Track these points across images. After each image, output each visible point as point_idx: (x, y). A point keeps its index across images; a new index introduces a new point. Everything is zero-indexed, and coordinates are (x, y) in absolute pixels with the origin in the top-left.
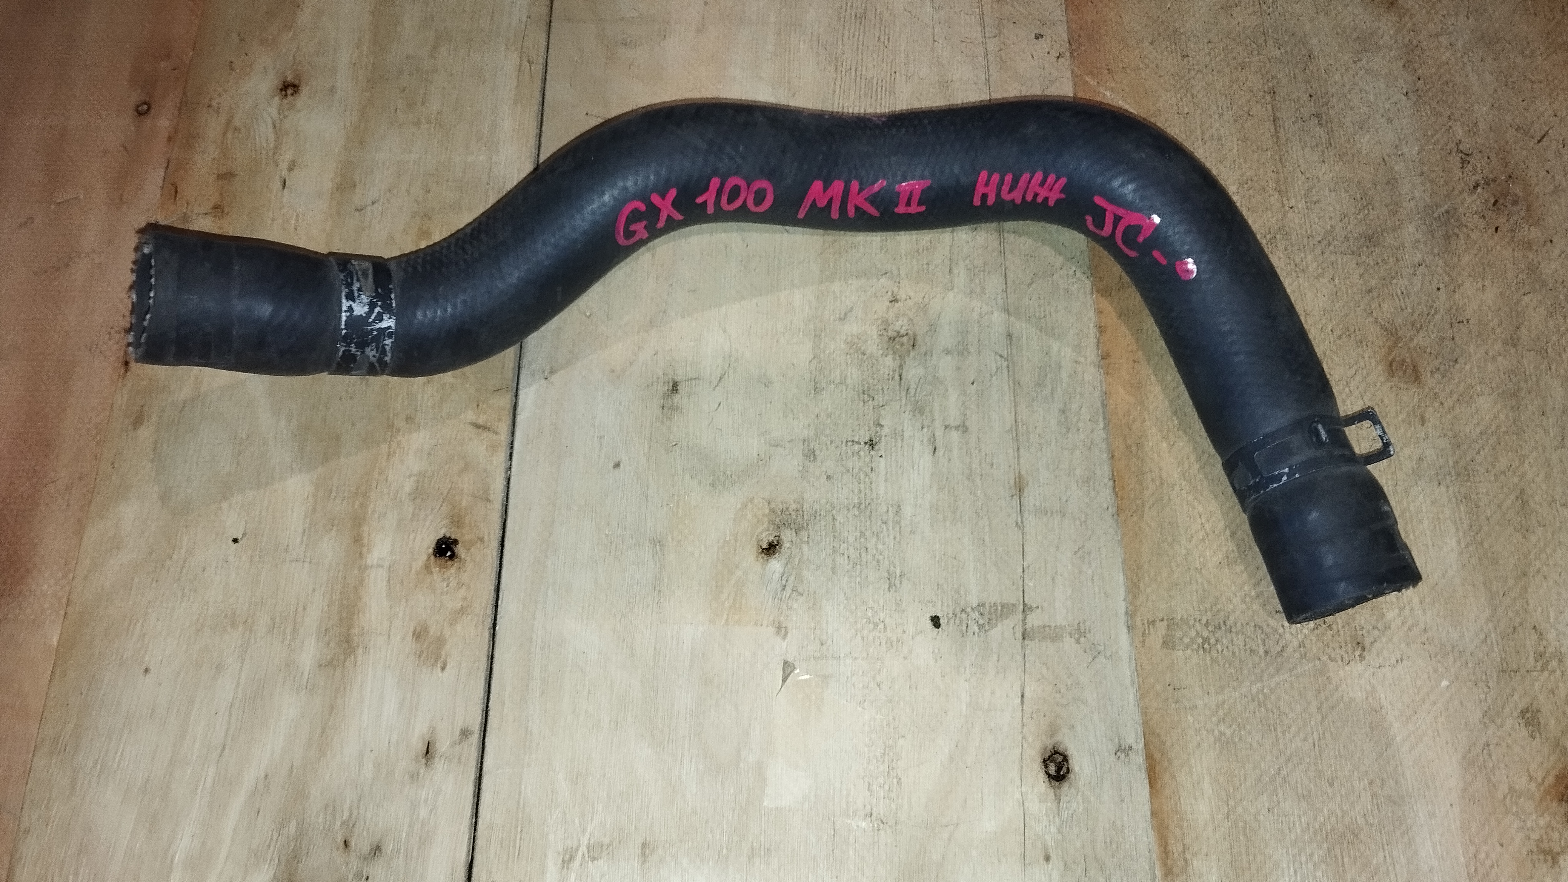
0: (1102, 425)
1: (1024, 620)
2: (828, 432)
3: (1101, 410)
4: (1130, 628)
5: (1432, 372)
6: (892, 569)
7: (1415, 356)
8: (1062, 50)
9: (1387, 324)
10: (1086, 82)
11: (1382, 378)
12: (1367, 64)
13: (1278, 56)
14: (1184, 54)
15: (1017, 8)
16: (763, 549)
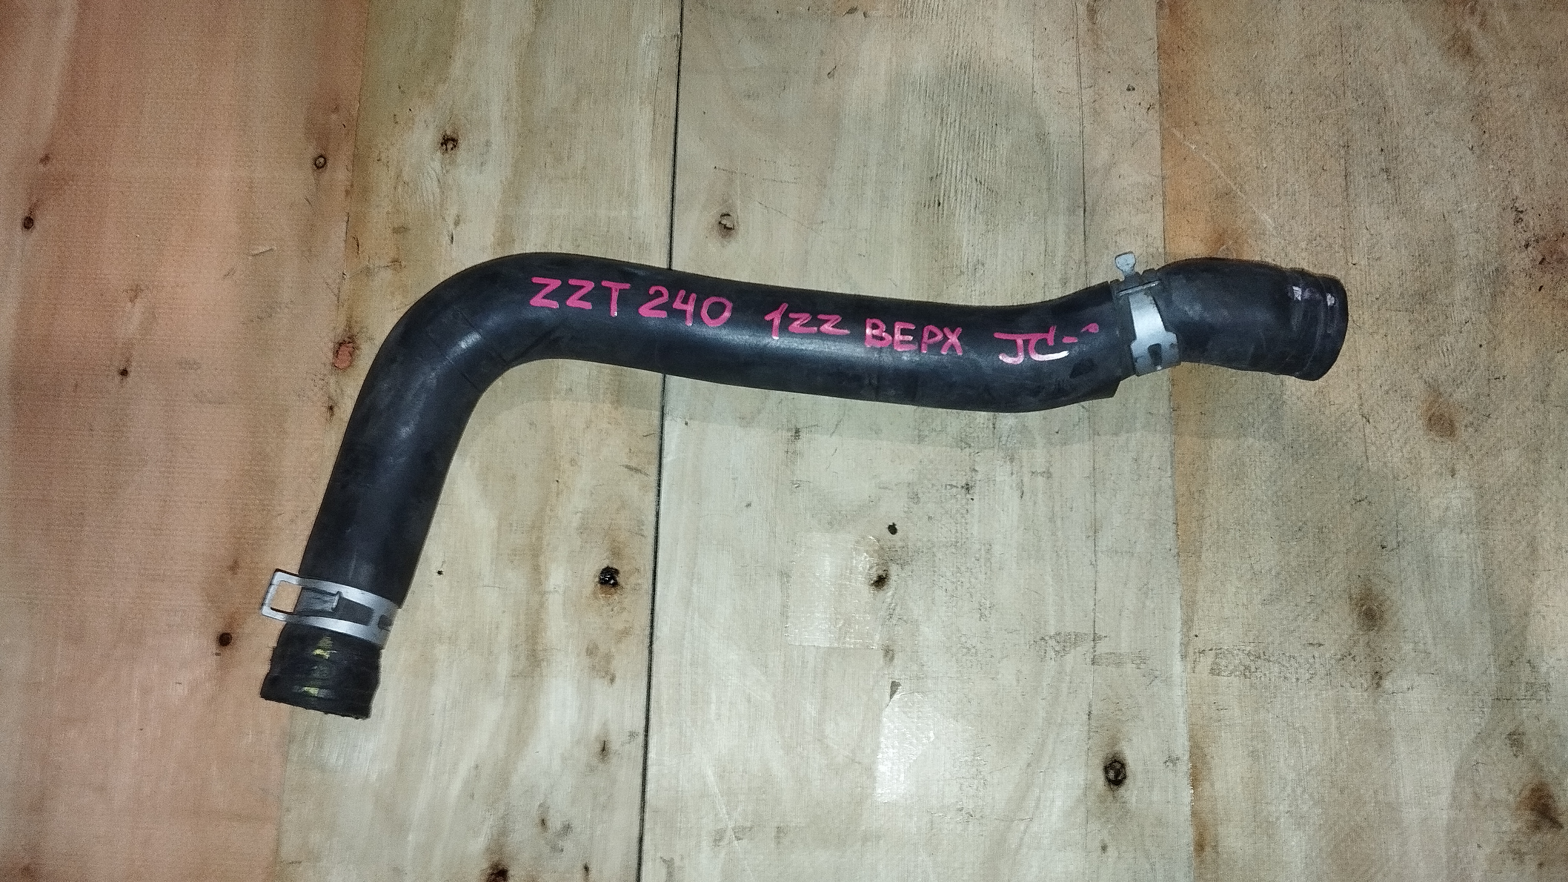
0: (1169, 474)
1: (1094, 647)
2: (929, 476)
3: (1169, 459)
4: (1184, 657)
5: (1466, 426)
6: (983, 601)
7: (1453, 411)
8: (1152, 101)
9: (1431, 380)
10: (1173, 135)
11: (1421, 432)
12: (1438, 117)
13: (1355, 108)
14: (1266, 106)
15: (1113, 56)
16: (874, 582)
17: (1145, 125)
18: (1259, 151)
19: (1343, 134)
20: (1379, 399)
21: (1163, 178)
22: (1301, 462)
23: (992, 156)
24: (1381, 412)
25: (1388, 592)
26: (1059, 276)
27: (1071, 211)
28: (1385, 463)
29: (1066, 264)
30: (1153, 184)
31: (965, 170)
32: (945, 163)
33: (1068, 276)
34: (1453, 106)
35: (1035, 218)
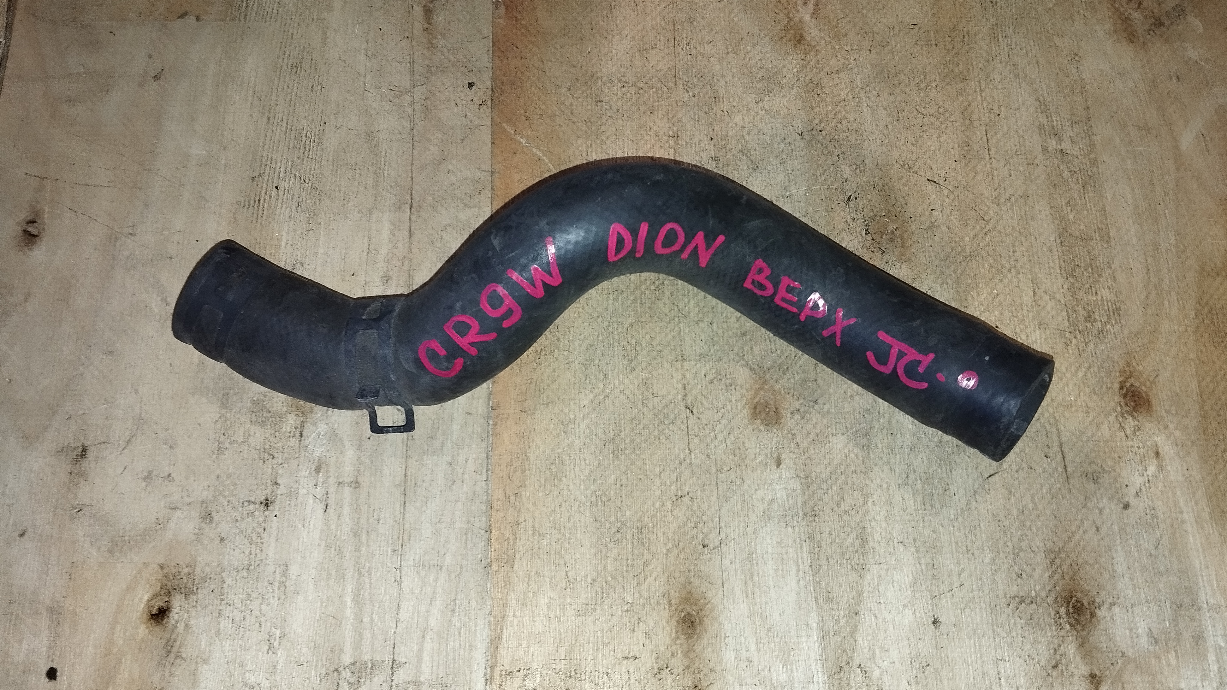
0: (484, 477)
1: (393, 675)
2: (226, 493)
3: (485, 461)
4: (488, 681)
5: (792, 413)
6: (274, 630)
7: (779, 398)
8: (484, 97)
9: (756, 367)
10: (504, 130)
11: (746, 421)
12: (768, 105)
13: (685, 99)
14: (598, 99)
15: (447, 55)
16: (152, 615)
17: (477, 121)
19: (673, 125)
20: (704, 387)
21: (492, 172)
22: (622, 458)
23: (318, 154)
24: (705, 402)
25: (709, 595)
26: (381, 274)
27: (398, 208)
28: (708, 456)
29: (388, 262)
30: (482, 178)
31: (289, 169)
32: (269, 163)
33: (391, 273)
34: (784, 93)
35: (360, 215)
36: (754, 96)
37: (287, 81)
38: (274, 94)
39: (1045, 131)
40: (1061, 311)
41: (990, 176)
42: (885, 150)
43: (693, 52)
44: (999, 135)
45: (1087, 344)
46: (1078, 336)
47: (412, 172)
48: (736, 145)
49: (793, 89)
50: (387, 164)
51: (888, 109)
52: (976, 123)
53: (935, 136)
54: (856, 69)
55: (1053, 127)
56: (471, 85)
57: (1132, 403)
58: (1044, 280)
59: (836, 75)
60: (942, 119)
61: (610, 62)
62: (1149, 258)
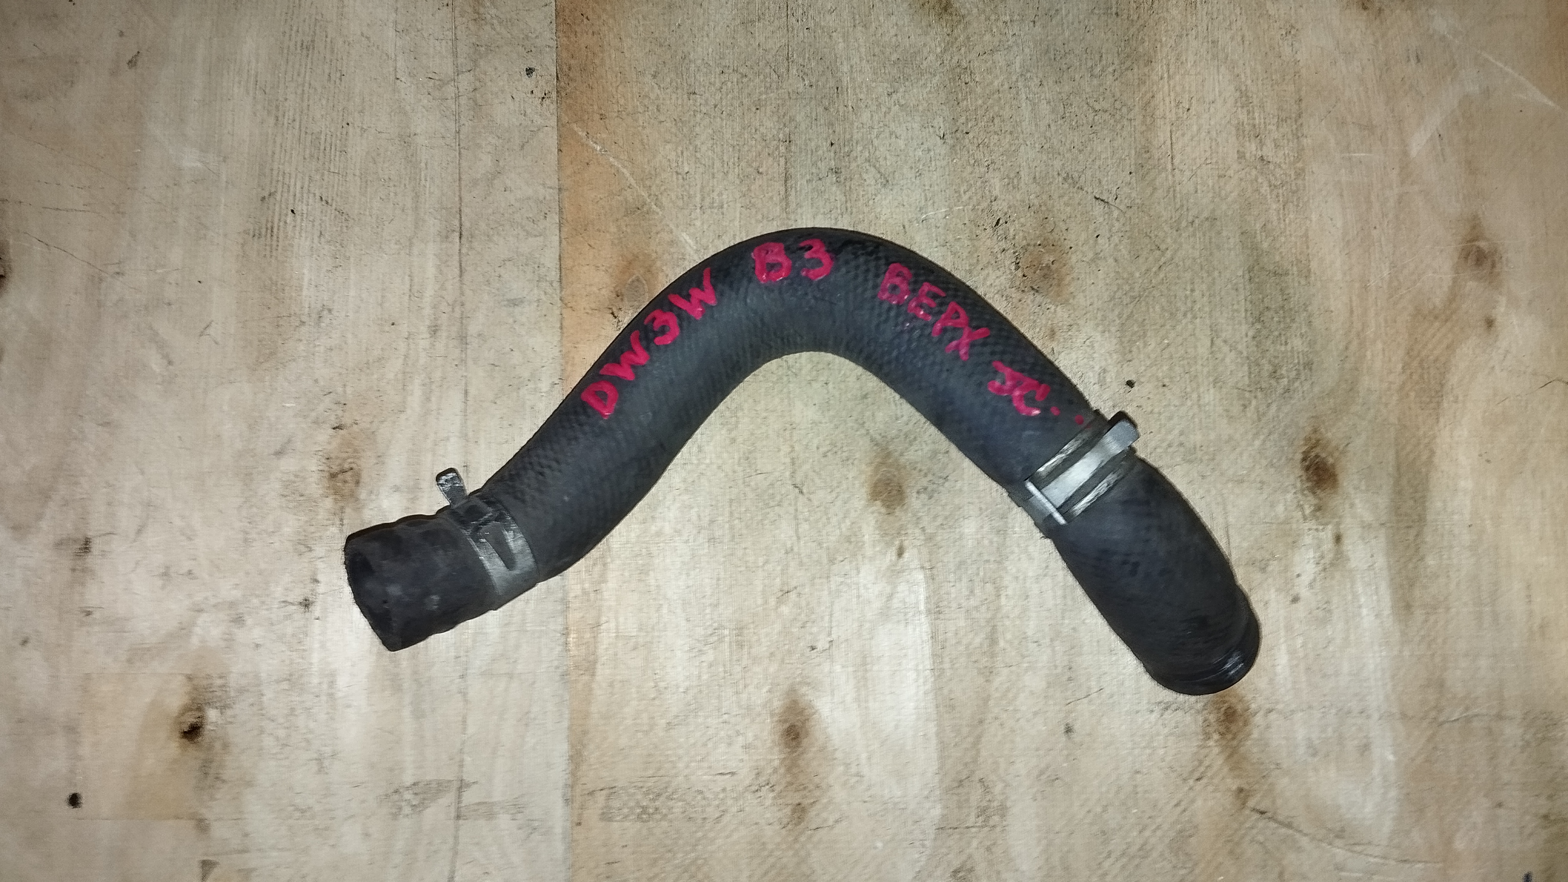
1: (459, 797)
2: (258, 592)
4: (568, 801)
7: (903, 474)
8: (547, 90)
10: (576, 133)
11: (864, 503)
12: (903, 97)
13: (800, 90)
14: (691, 90)
15: (498, 28)
16: (185, 732)
17: (539, 121)
18: (680, 148)
19: (785, 125)
20: (815, 463)
21: (560, 189)
22: (719, 547)
23: (342, 166)
24: (816, 480)
25: (816, 703)
26: (428, 323)
27: (446, 238)
28: (819, 544)
29: (435, 307)
30: (548, 198)
31: (306, 186)
32: (280, 178)
33: (439, 322)
34: (923, 82)
35: (397, 247)
36: (886, 85)
37: (297, 66)
38: (282, 86)
39: (1244, 131)
40: (1243, 365)
41: (1171, 193)
42: (1045, 158)
43: (811, 24)
44: (1187, 137)
45: (1269, 405)
46: (1259, 394)
47: (460, 190)
48: (861, 152)
49: (935, 76)
50: (428, 179)
51: (1052, 103)
52: (1159, 122)
53: (1107, 140)
54: (1015, 48)
55: (1254, 126)
56: (530, 71)
57: (1315, 478)
58: (1225, 326)
59: (989, 57)
60: (1118, 117)
61: (706, 39)
62: (1354, 298)
